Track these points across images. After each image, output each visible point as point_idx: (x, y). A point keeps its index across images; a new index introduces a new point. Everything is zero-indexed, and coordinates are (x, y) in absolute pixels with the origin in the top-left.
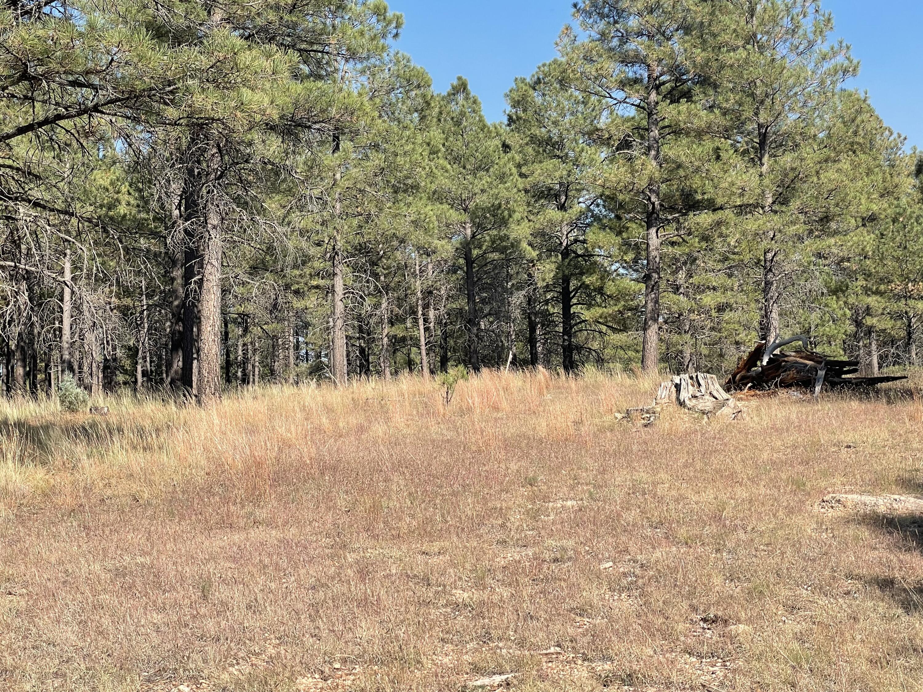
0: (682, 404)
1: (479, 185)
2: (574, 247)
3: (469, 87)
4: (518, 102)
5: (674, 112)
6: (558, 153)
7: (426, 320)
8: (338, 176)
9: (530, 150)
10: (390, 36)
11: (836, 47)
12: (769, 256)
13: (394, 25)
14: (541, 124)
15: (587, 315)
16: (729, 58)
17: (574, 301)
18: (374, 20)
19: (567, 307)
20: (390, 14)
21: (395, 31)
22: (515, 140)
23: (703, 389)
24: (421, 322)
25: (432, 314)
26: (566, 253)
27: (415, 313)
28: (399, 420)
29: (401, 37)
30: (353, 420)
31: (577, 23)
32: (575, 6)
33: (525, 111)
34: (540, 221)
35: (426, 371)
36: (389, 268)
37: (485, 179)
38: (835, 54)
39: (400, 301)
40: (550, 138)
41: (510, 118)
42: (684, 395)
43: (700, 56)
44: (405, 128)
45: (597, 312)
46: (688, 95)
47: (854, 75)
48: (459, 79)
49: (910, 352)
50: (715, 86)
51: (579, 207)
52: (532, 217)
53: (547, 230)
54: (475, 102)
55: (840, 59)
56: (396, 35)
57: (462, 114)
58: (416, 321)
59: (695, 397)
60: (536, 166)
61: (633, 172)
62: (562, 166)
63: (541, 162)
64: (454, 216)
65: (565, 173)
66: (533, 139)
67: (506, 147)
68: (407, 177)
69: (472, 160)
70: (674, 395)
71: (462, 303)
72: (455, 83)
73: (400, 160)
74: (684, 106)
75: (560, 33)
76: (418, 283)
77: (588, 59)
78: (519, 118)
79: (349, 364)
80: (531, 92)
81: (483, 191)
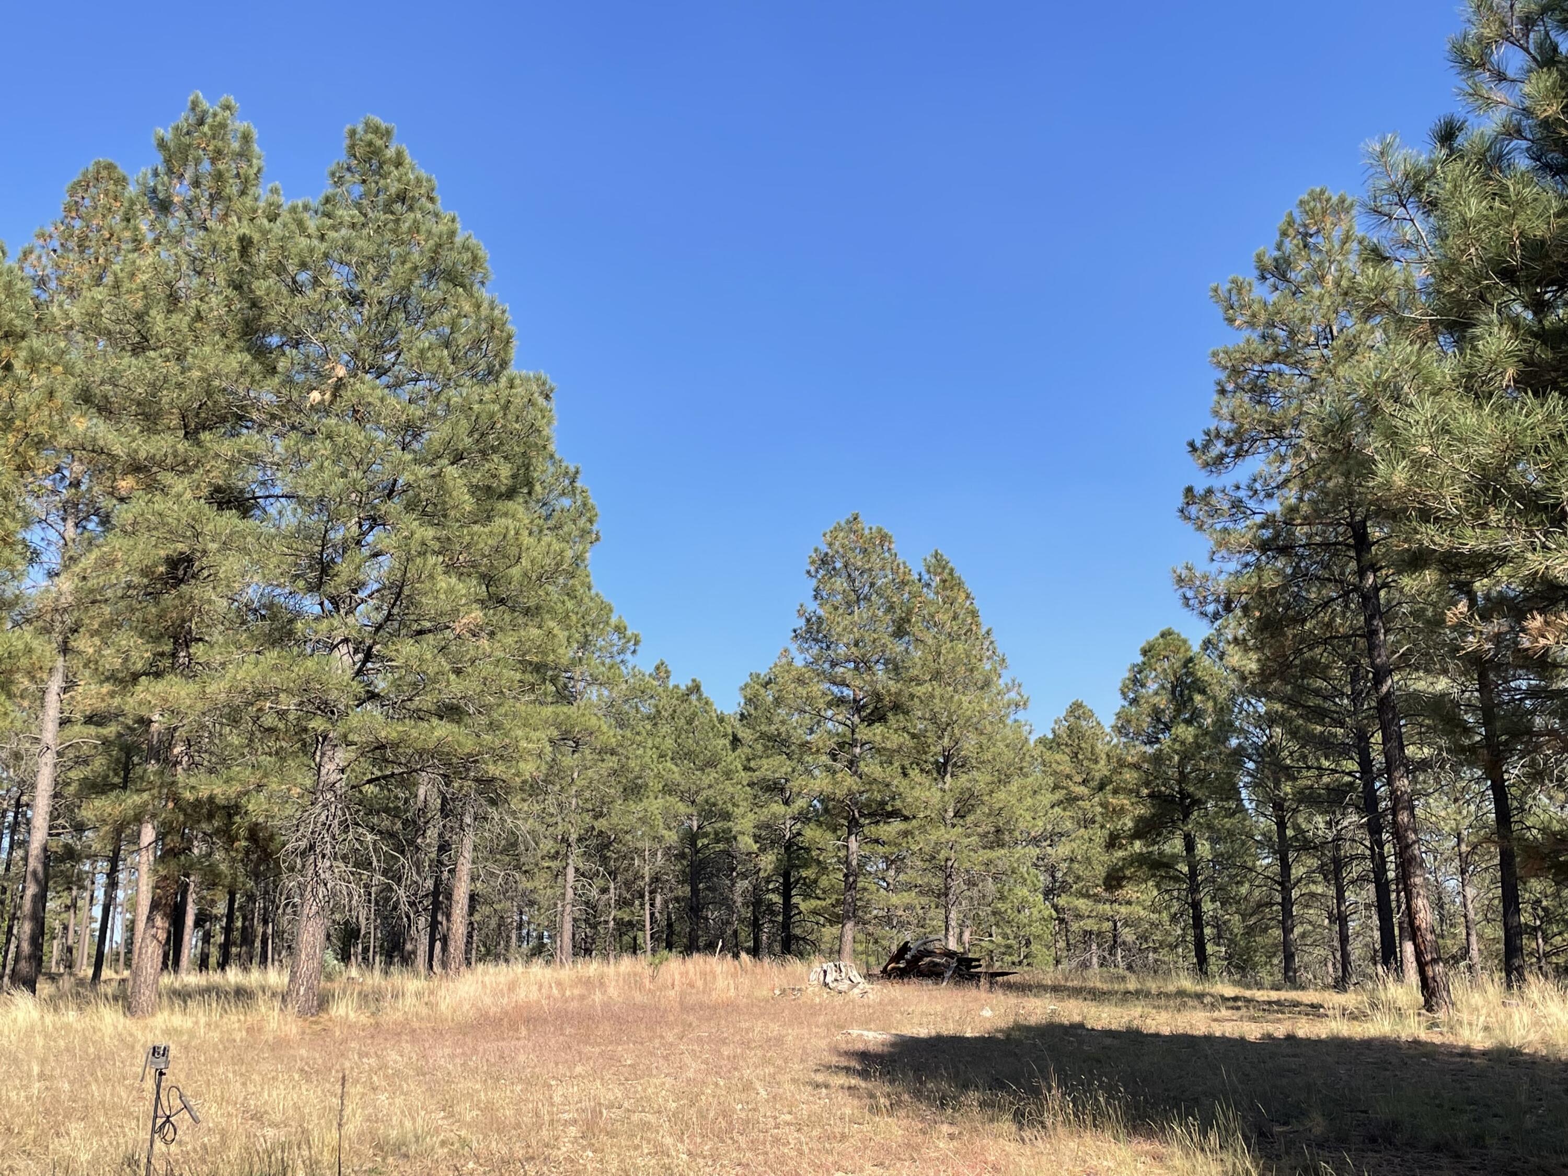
0: (826, 985)
1: (706, 781)
2: (795, 840)
3: (702, 689)
4: (750, 700)
5: (870, 734)
6: (784, 749)
7: (652, 905)
8: (575, 775)
9: (759, 747)
10: (629, 653)
11: (1010, 685)
12: (950, 863)
13: (632, 642)
14: (770, 721)
15: (803, 906)
16: (920, 691)
17: (793, 893)
18: (615, 637)
19: (787, 897)
20: (629, 633)
21: (632, 648)
22: (745, 734)
23: (843, 975)
24: (647, 906)
25: (659, 899)
26: (789, 846)
27: (642, 896)
28: (612, 991)
29: (639, 653)
30: (576, 992)
31: (793, 647)
32: (795, 631)
33: (756, 709)
34: (764, 815)
35: (649, 953)
36: (619, 852)
37: (712, 775)
38: (1009, 690)
39: (628, 884)
40: (779, 734)
41: (742, 715)
42: (829, 979)
43: (894, 687)
44: (638, 733)
45: (814, 903)
46: (882, 719)
47: (1025, 709)
48: (694, 681)
49: (1115, 955)
50: (906, 713)
51: (801, 803)
52: (757, 810)
53: (771, 822)
54: (707, 703)
55: (1013, 695)
56: (634, 652)
57: (695, 714)
58: (642, 905)
59: (836, 980)
60: (764, 761)
61: (836, 783)
62: (788, 762)
63: (768, 757)
64: (682, 808)
65: (790, 769)
66: (763, 735)
67: (736, 741)
68: (637, 778)
69: (702, 757)
70: (822, 978)
71: (684, 891)
72: (690, 684)
73: (632, 764)
74: (878, 728)
75: (778, 654)
76: (647, 868)
77: (800, 681)
78: (750, 715)
79: (574, 946)
80: (762, 691)
81: (710, 786)
